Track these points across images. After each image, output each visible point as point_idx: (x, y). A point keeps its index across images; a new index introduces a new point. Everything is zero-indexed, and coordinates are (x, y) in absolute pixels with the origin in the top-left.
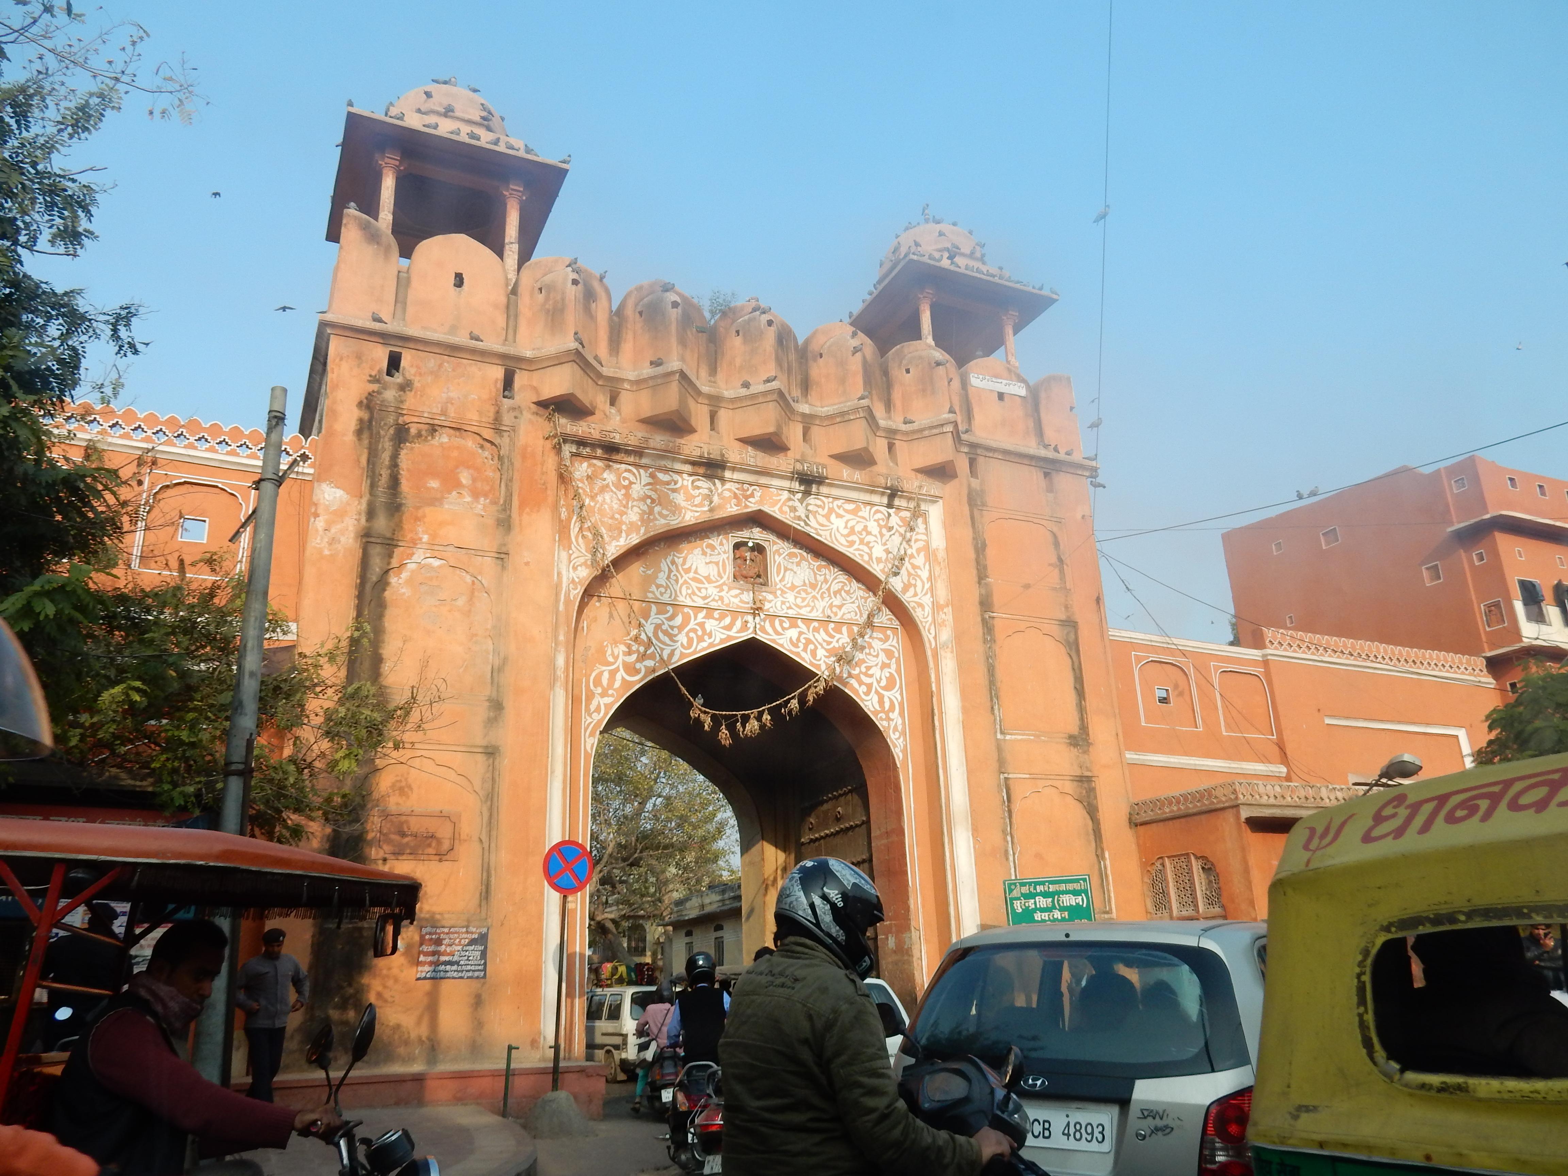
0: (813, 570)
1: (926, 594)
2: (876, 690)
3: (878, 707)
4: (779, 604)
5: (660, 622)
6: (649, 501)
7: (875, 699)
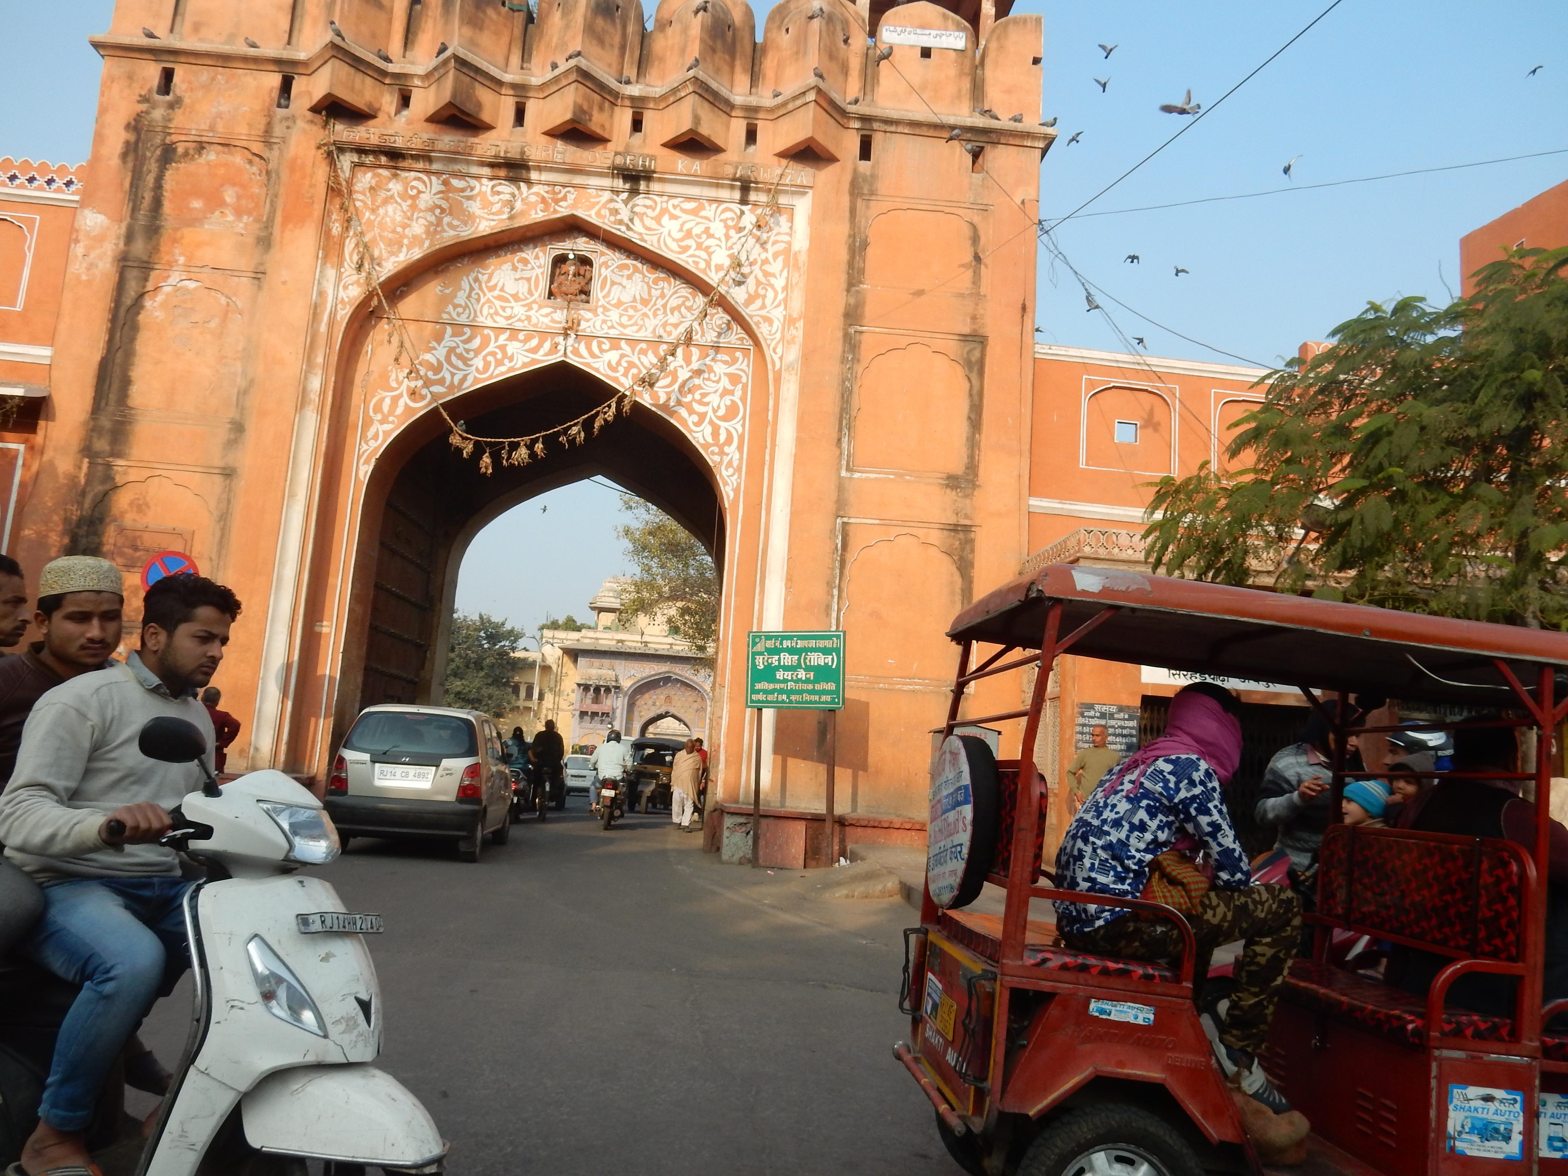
0: (648, 284)
1: (778, 305)
2: (711, 420)
3: (710, 440)
4: (598, 324)
5: (454, 345)
6: (438, 211)
7: (708, 430)
